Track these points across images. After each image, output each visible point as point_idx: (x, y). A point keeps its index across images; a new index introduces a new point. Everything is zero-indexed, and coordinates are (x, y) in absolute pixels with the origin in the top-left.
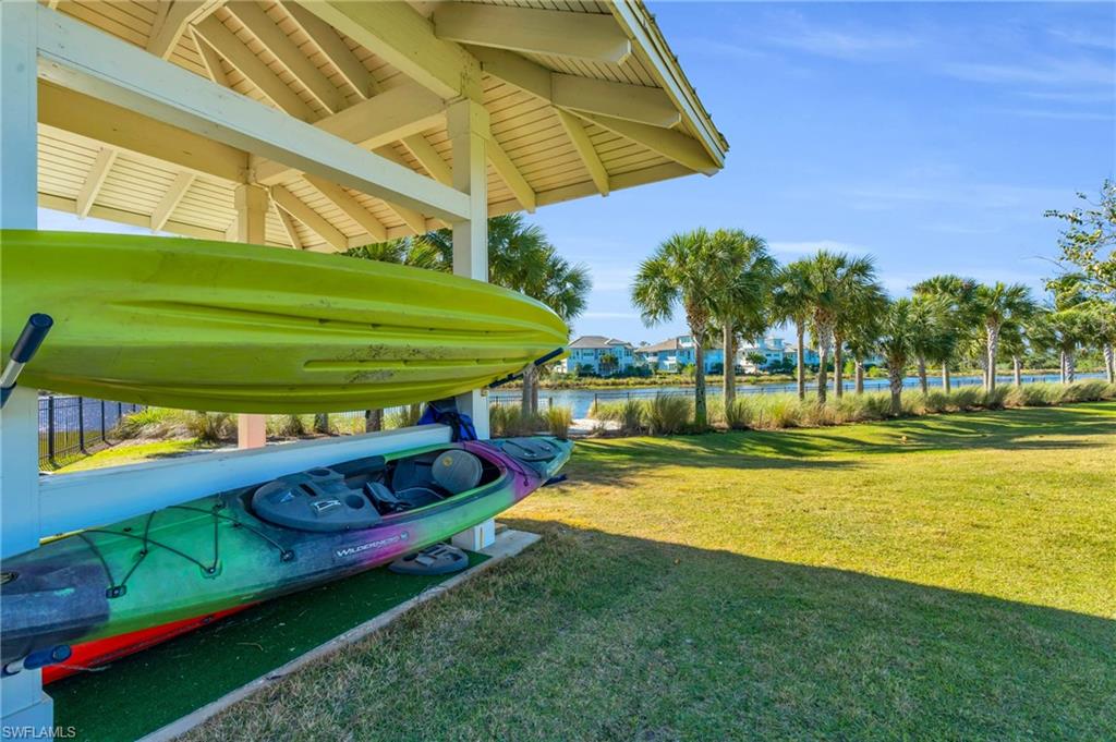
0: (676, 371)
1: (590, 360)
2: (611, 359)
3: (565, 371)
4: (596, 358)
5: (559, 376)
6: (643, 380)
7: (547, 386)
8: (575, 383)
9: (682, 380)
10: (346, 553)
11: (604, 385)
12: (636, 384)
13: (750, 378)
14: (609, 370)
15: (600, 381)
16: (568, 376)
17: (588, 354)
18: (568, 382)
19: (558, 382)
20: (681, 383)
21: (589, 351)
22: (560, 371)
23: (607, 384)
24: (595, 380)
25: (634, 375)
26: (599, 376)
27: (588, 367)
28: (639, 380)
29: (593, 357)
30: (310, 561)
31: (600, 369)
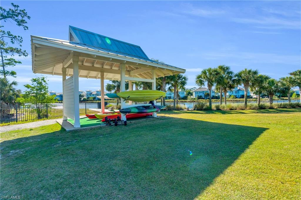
0: (228, 97)
1: (201, 94)
2: (208, 94)
3: (194, 97)
4: (203, 94)
5: (192, 99)
6: (217, 100)
7: (189, 101)
8: (197, 100)
9: (230, 100)
10: (142, 111)
11: (205, 101)
12: (215, 101)
13: (253, 99)
14: (207, 97)
15: (204, 100)
16: (195, 99)
17: (201, 93)
18: (195, 100)
19: (192, 100)
20: (229, 101)
21: (201, 92)
22: (193, 97)
23: (206, 101)
24: (202, 100)
25: (215, 99)
26: (204, 99)
27: (201, 96)
28: (216, 100)
29: (202, 94)
30: (140, 111)
31: (204, 97)
